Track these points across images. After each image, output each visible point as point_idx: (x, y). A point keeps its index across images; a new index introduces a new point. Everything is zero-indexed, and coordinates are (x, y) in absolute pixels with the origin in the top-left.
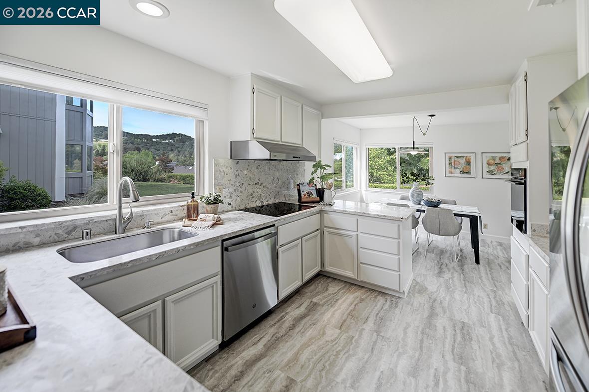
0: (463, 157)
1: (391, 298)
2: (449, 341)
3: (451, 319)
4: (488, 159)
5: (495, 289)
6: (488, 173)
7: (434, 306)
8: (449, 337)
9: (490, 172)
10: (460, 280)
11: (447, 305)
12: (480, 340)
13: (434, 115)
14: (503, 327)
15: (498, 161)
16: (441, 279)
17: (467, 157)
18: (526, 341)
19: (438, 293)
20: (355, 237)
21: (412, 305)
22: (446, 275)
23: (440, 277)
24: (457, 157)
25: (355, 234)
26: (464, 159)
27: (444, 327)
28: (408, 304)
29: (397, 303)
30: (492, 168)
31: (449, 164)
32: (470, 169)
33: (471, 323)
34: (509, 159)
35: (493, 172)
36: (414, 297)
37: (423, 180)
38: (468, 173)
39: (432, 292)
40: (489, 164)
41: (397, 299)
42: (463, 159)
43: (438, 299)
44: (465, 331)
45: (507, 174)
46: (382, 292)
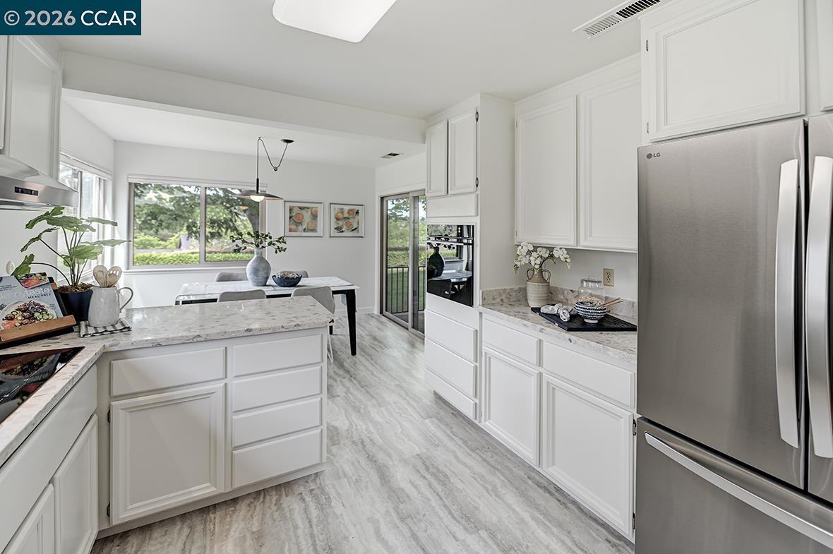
0: (308, 208)
1: (305, 487)
2: (434, 502)
3: (405, 461)
4: (336, 212)
5: (397, 383)
6: (336, 231)
7: (371, 454)
8: (431, 498)
9: (339, 229)
10: (359, 389)
11: (382, 442)
12: (454, 470)
13: (291, 141)
14: (449, 432)
15: (346, 215)
16: (338, 398)
17: (313, 208)
18: (476, 436)
19: (354, 427)
20: (221, 394)
21: (345, 475)
22: (338, 390)
23: (334, 397)
24: (300, 208)
25: (221, 384)
26: (310, 212)
27: (411, 482)
28: (339, 478)
29: (322, 489)
30: (341, 223)
31: (290, 218)
32: (316, 225)
33: (425, 450)
34: (357, 213)
35: (341, 228)
36: (333, 455)
37: (270, 244)
38: (314, 230)
39: (347, 430)
40: (338, 219)
41: (315, 480)
42: (308, 212)
43: (365, 438)
44: (432, 470)
45: (355, 231)
46: (280, 485)
